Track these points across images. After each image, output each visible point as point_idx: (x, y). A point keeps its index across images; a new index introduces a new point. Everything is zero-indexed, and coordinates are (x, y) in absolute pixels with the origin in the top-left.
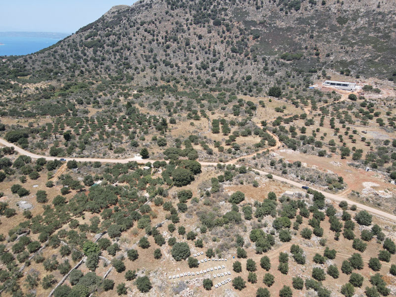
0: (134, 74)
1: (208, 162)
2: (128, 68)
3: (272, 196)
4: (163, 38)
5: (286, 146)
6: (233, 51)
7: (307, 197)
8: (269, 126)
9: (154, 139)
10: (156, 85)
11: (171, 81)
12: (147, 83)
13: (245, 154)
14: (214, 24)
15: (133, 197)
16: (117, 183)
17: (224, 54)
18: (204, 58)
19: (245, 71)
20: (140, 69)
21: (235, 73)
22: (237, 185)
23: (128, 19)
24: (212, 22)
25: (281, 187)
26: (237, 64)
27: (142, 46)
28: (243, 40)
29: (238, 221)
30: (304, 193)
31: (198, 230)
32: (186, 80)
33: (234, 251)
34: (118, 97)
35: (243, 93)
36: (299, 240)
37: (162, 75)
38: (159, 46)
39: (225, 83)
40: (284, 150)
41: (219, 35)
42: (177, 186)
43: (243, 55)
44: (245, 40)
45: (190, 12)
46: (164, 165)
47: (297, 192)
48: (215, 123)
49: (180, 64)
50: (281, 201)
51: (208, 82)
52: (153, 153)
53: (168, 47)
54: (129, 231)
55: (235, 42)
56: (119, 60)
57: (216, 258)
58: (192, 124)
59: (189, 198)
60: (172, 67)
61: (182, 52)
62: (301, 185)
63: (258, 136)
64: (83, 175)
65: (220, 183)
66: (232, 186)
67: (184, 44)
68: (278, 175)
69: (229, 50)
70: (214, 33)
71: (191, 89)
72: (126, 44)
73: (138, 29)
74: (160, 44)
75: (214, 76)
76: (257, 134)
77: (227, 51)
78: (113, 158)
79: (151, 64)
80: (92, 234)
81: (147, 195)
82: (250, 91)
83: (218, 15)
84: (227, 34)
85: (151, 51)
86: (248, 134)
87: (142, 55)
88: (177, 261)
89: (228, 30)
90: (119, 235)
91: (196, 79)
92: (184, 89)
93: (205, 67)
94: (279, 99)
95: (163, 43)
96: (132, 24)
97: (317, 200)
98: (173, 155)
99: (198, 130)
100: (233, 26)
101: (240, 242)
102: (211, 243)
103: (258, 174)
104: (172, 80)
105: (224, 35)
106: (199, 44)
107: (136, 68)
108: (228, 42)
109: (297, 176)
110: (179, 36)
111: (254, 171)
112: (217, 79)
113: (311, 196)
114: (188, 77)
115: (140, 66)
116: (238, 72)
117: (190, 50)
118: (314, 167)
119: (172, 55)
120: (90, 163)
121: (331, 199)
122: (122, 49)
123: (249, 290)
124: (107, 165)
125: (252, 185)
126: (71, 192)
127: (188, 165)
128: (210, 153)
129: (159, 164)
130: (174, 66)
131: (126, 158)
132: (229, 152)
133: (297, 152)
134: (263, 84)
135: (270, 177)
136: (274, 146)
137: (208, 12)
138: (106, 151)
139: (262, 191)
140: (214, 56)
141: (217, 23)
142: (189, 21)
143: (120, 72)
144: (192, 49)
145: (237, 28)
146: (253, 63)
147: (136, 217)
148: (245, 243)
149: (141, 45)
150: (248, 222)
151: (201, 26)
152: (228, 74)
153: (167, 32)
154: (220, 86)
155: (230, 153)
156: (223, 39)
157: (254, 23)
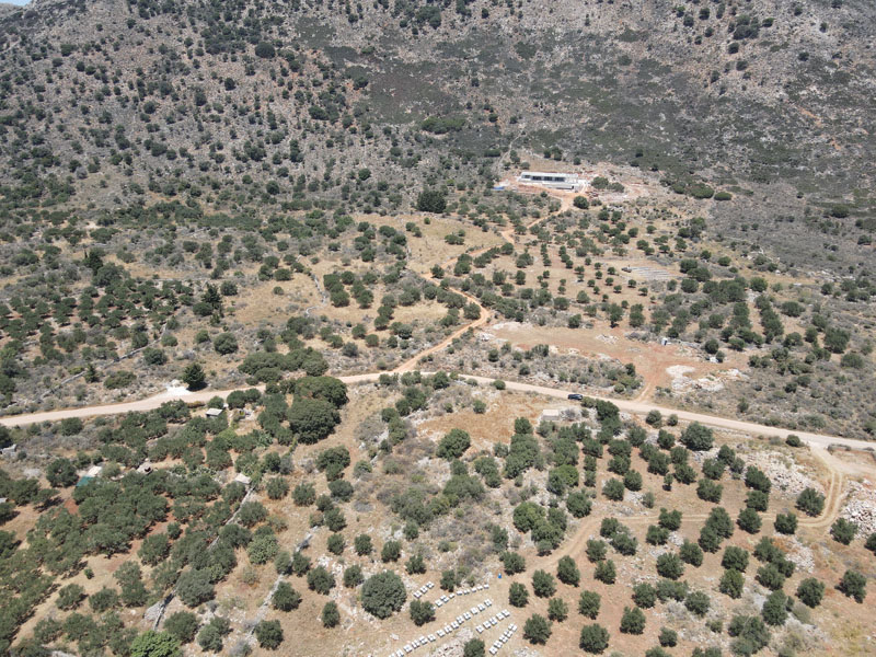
0: (70, 180)
1: (354, 374)
2: (48, 165)
3: (523, 427)
4: (131, 88)
5: (501, 317)
6: (316, 115)
7: (585, 414)
8: (449, 275)
9: (203, 339)
10: (142, 203)
11: (177, 192)
12: (117, 201)
13: (429, 345)
14: (257, 54)
15: (208, 490)
16: (147, 464)
17: (295, 123)
18: (249, 133)
19: (351, 161)
20: (85, 167)
21: (330, 165)
22: (441, 415)
23: (24, 38)
24: (251, 50)
25: (529, 403)
26: (330, 145)
27: (78, 109)
28: (332, 91)
29: (477, 496)
30: (577, 408)
31: (399, 535)
32: (216, 186)
33: (494, 563)
34: (49, 241)
35: (362, 209)
36: (605, 508)
37: (151, 179)
38: (124, 107)
39: (313, 188)
40: (501, 325)
41: (274, 78)
42: (308, 443)
43: (339, 124)
44: (338, 91)
45: (193, 24)
46: (253, 398)
47: (564, 409)
48: (332, 283)
49: (191, 151)
50: (542, 433)
51: (273, 189)
52: (214, 374)
53: (151, 109)
54: (231, 577)
55: (316, 95)
56: (17, 144)
57: (464, 589)
58: (278, 291)
59: (346, 465)
60: (172, 157)
61: (189, 119)
62: (564, 394)
63: (435, 301)
64: (36, 461)
65: (405, 418)
66: (430, 419)
67: (191, 102)
68: (513, 380)
69: (305, 113)
70: (260, 75)
71: (234, 207)
72: (29, 103)
73: (58, 63)
74: (128, 101)
75: (284, 173)
76: (431, 297)
77: (301, 117)
78: (108, 402)
79: (113, 153)
80: (133, 611)
81: (242, 478)
82: (377, 204)
83: (262, 33)
84: (293, 76)
85: (107, 119)
86: (415, 298)
87: (82, 130)
88: (383, 618)
89: (295, 69)
90: (212, 596)
91: (240, 183)
92: (216, 209)
93: (256, 155)
94: (443, 217)
95: (136, 100)
96: (38, 52)
97: (607, 419)
98: (268, 369)
99: (299, 304)
100: (304, 59)
101: (500, 538)
102: (440, 558)
103: (475, 384)
104: (180, 190)
105: (286, 80)
106: (229, 100)
107: (74, 166)
108: (298, 96)
109: (552, 376)
110: (175, 82)
111: (462, 379)
112: (291, 180)
113: (593, 412)
114: (220, 180)
115: (84, 159)
116: (338, 162)
117: (212, 116)
118: (572, 352)
119: (165, 129)
120: (48, 424)
121: (630, 412)
122: (20, 116)
123: (560, 639)
124: (100, 421)
125: (470, 409)
126: (18, 513)
127: (319, 388)
128: (352, 352)
129: (243, 398)
130: (178, 155)
131: (145, 396)
132: (393, 344)
133: (527, 326)
134: (400, 187)
135: (500, 387)
136: (477, 318)
137: (238, 26)
138: (80, 387)
139: (497, 419)
140: (274, 127)
141: (266, 52)
142: (195, 47)
143: (27, 176)
144: (214, 112)
145: (315, 63)
146: (366, 142)
147: (240, 540)
148: (510, 539)
149: (75, 105)
150: (497, 492)
151: (225, 59)
152: (315, 169)
153: (140, 73)
154: (303, 196)
155: (394, 347)
156: (285, 88)
157: (349, 53)
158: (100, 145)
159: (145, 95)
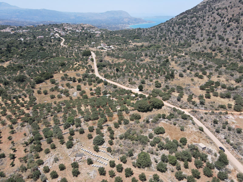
0: (193, 43)
2: (192, 39)
3: (182, 141)
4: (228, 20)
7: (216, 155)
10: (203, 51)
11: (216, 50)
12: (197, 50)
13: (203, 109)
16: (114, 98)
20: (200, 40)
22: (171, 124)
23: (211, 6)
30: (216, 151)
32: (228, 51)
36: (170, 176)
37: (212, 46)
38: (222, 25)
42: (138, 111)
46: (144, 97)
49: (230, 40)
50: (188, 147)
52: (147, 90)
53: (229, 26)
54: (94, 121)
56: (190, 33)
57: (110, 154)
60: (223, 40)
61: (238, 30)
63: (235, 101)
66: (167, 123)
68: (212, 132)
71: (227, 58)
73: (213, 13)
78: (125, 86)
80: (80, 115)
81: (119, 109)
85: (215, 28)
87: (206, 31)
88: (93, 144)
91: (237, 51)
92: (221, 57)
95: (226, 23)
102: (117, 146)
103: (194, 124)
109: (225, 138)
111: (192, 121)
113: (219, 156)
119: (228, 32)
120: (114, 85)
121: (235, 167)
124: (120, 88)
126: (95, 95)
129: (141, 96)
130: (226, 40)
135: (200, 129)
138: (126, 81)
139: (183, 135)
148: (133, 156)
149: (209, 24)
150: (150, 147)
155: (193, 104)
158: (208, 35)
159: (230, 22)
